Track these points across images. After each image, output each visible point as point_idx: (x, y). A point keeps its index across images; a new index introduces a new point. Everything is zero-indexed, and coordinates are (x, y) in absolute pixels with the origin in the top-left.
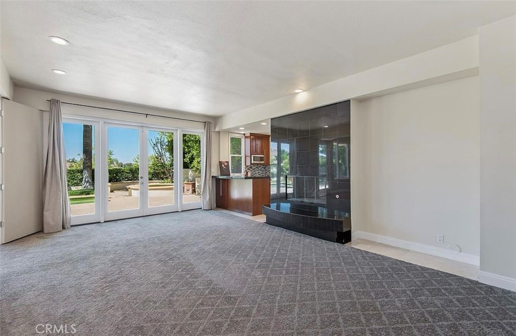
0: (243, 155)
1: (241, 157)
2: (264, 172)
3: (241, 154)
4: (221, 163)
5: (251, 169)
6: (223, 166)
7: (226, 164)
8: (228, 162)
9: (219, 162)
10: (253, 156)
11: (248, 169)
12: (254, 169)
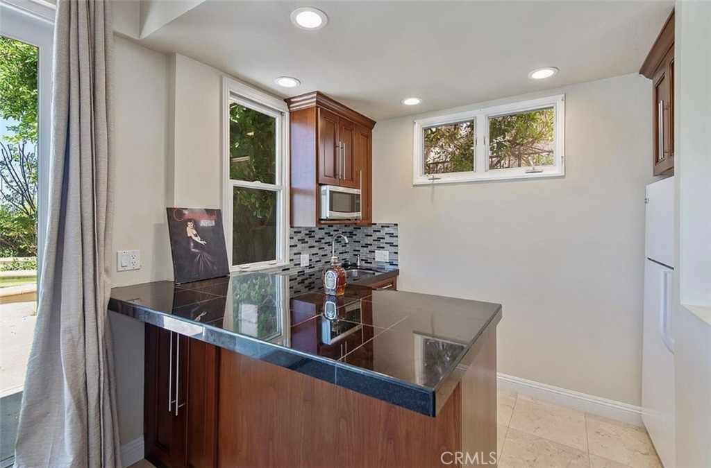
0: (281, 185)
1: (273, 195)
2: (347, 248)
3: (272, 181)
4: (176, 218)
5: (312, 242)
6: (191, 231)
7: (206, 223)
8: (215, 214)
9: (170, 211)
10: (326, 189)
11: (302, 241)
12: (319, 241)
